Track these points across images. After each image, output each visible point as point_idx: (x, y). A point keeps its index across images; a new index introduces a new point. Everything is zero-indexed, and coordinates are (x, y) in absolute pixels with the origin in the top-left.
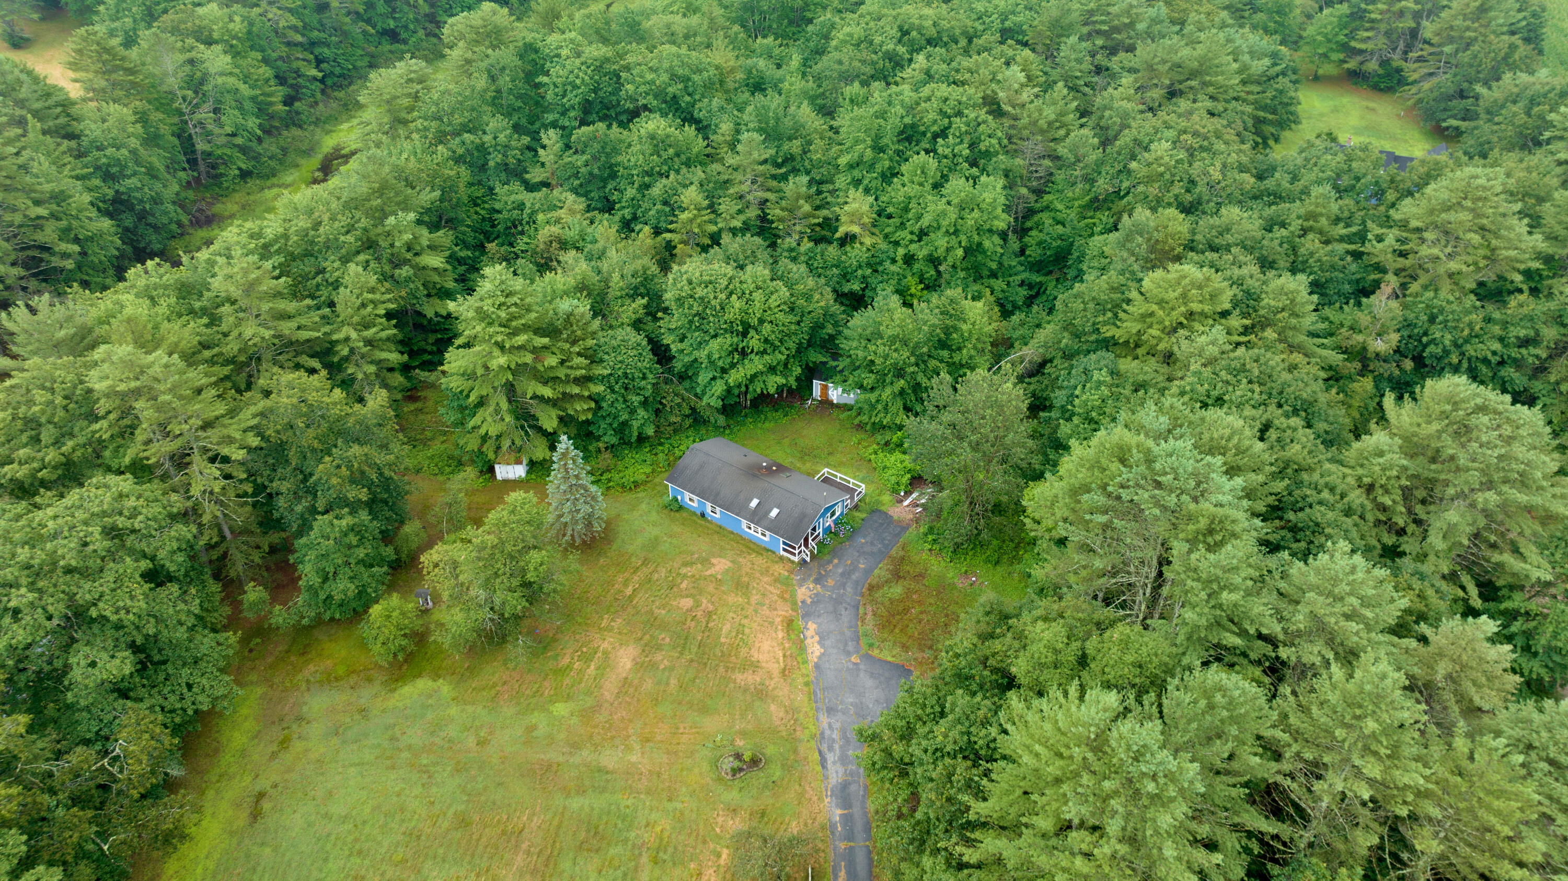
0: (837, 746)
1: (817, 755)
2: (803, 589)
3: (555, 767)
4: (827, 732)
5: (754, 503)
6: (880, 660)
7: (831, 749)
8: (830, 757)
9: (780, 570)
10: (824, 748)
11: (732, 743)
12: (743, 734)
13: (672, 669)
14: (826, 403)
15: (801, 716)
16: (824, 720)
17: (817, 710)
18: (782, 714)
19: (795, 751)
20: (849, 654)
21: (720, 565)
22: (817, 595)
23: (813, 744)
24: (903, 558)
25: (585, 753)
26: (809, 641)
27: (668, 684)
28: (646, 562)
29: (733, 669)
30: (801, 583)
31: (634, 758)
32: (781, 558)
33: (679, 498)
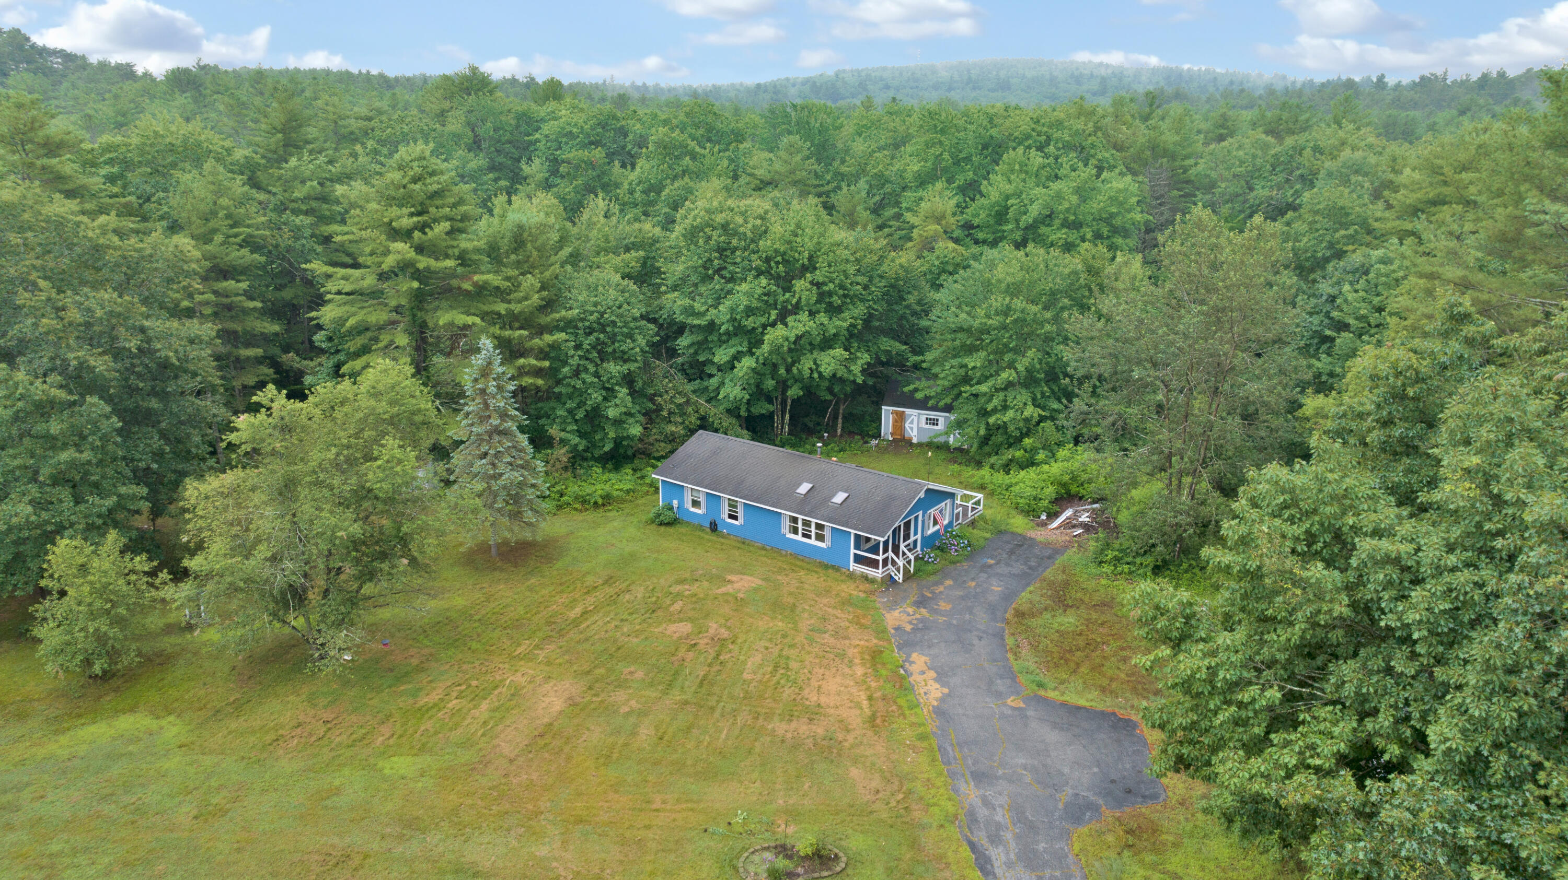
0: (1008, 836)
1: (966, 851)
2: (896, 613)
3: (357, 860)
4: (982, 812)
5: (804, 488)
6: (1064, 705)
7: (995, 839)
8: (998, 856)
9: (849, 589)
10: (981, 837)
11: (771, 826)
12: (792, 814)
13: (643, 713)
14: (901, 443)
15: (919, 787)
16: (971, 793)
17: (952, 775)
18: (876, 783)
19: (914, 844)
20: (999, 695)
21: (742, 584)
22: (922, 620)
23: (953, 831)
24: (1067, 584)
25: (433, 838)
26: (916, 678)
27: (634, 734)
28: (609, 581)
29: (769, 717)
30: (891, 607)
31: (543, 851)
32: (852, 576)
33: (675, 503)
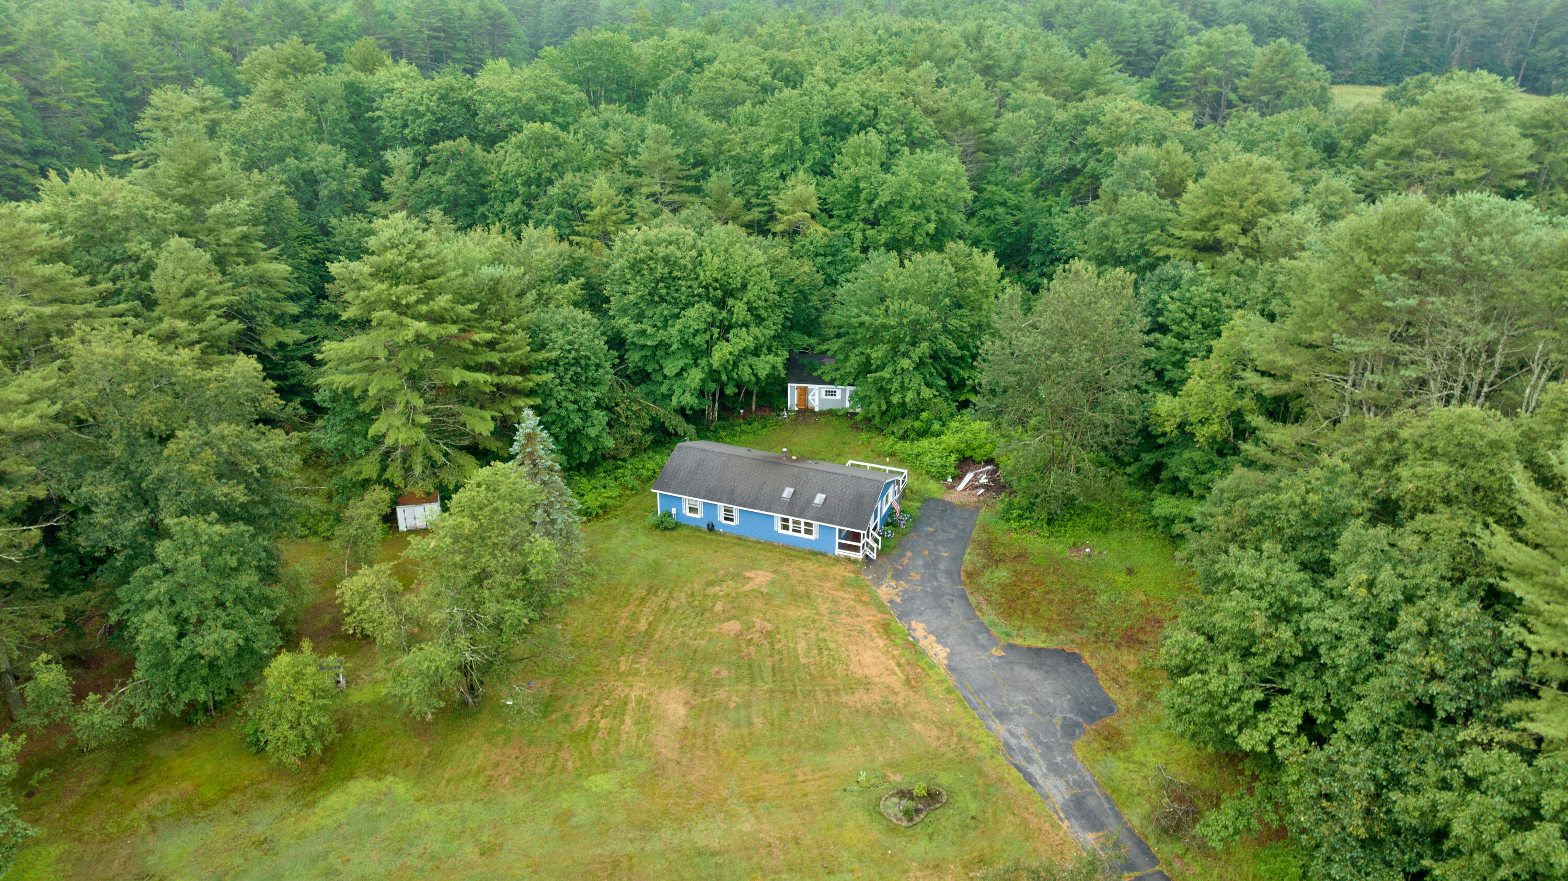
0: (1036, 756)
1: (1014, 772)
2: (884, 588)
3: (625, 864)
4: (1013, 742)
5: (788, 492)
6: (1029, 648)
7: (1029, 760)
8: (1033, 769)
9: (840, 571)
10: (1020, 760)
11: (885, 778)
12: (893, 765)
13: (748, 705)
14: (806, 412)
15: (963, 729)
16: (1000, 729)
17: (982, 717)
18: (935, 733)
19: (981, 773)
20: (985, 648)
21: (760, 578)
22: (905, 591)
23: (1000, 758)
24: (990, 541)
25: (666, 834)
26: (923, 643)
27: (751, 724)
28: (652, 590)
29: (837, 691)
30: (878, 581)
31: (747, 827)
32: (838, 559)
33: (674, 511)
